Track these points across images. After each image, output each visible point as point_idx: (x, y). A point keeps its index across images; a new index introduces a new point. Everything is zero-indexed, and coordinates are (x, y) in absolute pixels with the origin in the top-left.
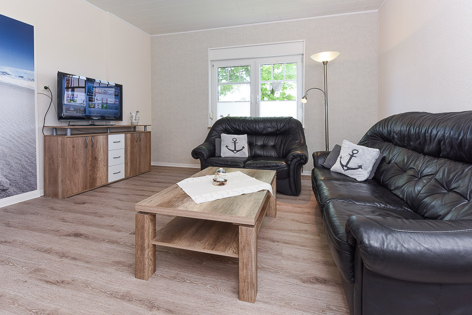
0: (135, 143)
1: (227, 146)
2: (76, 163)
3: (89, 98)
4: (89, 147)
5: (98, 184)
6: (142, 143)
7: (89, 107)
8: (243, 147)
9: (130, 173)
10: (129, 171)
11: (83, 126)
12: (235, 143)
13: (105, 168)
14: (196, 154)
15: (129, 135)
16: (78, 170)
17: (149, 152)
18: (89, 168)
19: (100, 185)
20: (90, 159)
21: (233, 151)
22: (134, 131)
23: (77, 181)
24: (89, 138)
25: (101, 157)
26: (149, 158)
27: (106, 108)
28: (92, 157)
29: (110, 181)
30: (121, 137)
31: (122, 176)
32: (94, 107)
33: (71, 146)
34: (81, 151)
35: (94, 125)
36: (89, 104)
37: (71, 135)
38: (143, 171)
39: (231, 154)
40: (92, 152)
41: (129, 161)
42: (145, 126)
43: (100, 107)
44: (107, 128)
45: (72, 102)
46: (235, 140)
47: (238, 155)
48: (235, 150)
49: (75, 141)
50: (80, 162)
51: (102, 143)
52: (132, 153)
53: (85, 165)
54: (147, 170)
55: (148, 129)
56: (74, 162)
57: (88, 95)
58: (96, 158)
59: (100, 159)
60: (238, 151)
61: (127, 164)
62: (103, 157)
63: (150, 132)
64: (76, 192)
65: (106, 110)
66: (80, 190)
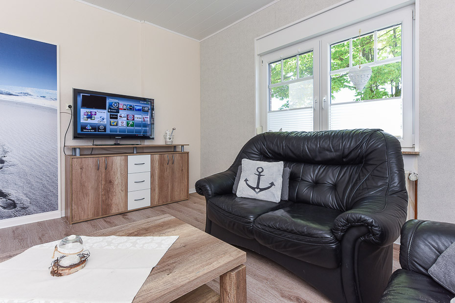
0: (166, 166)
1: (246, 180)
2: (84, 186)
3: (110, 115)
4: (102, 169)
5: (114, 211)
6: (176, 165)
7: (111, 125)
8: (272, 184)
9: (159, 200)
10: (157, 197)
11: (99, 145)
12: (259, 176)
13: (123, 194)
14: (200, 189)
15: (157, 157)
16: (87, 194)
17: (186, 177)
18: (101, 192)
19: (117, 212)
20: (103, 183)
21: (253, 189)
22: (174, 151)
23: (85, 206)
24: (102, 159)
25: (117, 180)
26: (186, 184)
27: (132, 126)
28: (106, 181)
29: (129, 209)
30: (146, 159)
31: (147, 203)
32: (117, 125)
33: (78, 167)
34: (92, 173)
35: (119, 144)
36: (110, 122)
37: (81, 155)
38: (177, 199)
39: (251, 194)
40: (106, 175)
41: (157, 186)
42: (183, 146)
43: (125, 124)
44: (134, 147)
45: (89, 120)
46: (260, 170)
47: (262, 196)
48: (258, 188)
49: (83, 162)
50: (90, 186)
51: (118, 165)
52: (161, 177)
53: (97, 189)
54: (183, 198)
55: (186, 149)
56: (82, 185)
57: (108, 112)
58: (110, 182)
59: (116, 183)
60: (262, 190)
61: (154, 190)
62: (120, 181)
63: (188, 153)
64: (85, 218)
65: (133, 128)
66: (90, 217)
